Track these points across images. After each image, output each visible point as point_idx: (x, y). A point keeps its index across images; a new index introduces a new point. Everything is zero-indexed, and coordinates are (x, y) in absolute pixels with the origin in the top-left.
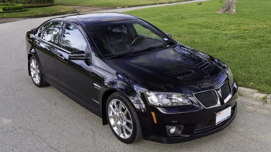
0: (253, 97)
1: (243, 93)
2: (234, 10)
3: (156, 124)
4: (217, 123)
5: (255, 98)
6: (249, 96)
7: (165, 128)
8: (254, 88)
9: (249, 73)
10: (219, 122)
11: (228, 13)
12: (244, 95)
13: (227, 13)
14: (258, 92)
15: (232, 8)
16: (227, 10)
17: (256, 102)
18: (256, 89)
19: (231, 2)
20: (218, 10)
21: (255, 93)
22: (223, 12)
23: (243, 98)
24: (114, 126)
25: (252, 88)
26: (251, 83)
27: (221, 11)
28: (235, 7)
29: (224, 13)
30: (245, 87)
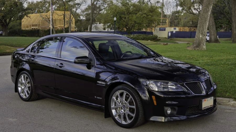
0: (230, 104)
1: (221, 101)
2: (205, 47)
3: (155, 105)
4: (203, 108)
5: (232, 105)
6: (226, 103)
7: (163, 109)
8: (230, 98)
9: (225, 87)
10: (205, 108)
11: (199, 49)
12: (222, 103)
13: (197, 49)
14: (234, 101)
15: (202, 45)
16: (197, 47)
17: (233, 108)
18: (233, 98)
19: (201, 39)
20: (188, 47)
21: (231, 101)
22: (193, 49)
23: (221, 106)
24: (116, 116)
25: (228, 97)
26: (228, 94)
27: (191, 47)
28: (205, 43)
29: (195, 49)
30: (223, 97)
